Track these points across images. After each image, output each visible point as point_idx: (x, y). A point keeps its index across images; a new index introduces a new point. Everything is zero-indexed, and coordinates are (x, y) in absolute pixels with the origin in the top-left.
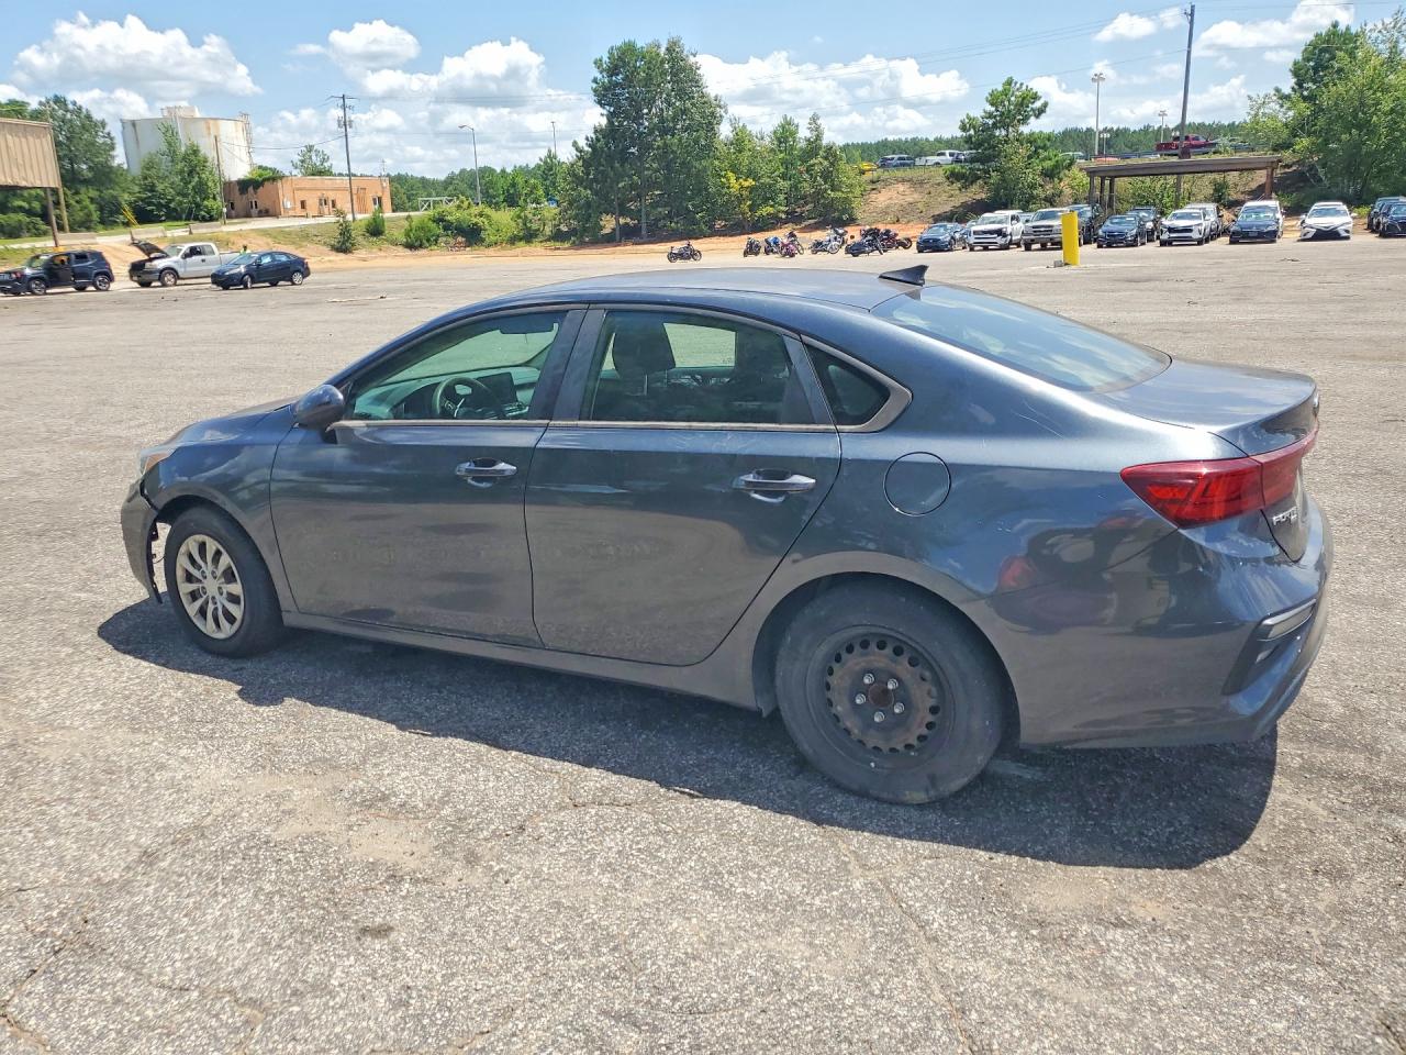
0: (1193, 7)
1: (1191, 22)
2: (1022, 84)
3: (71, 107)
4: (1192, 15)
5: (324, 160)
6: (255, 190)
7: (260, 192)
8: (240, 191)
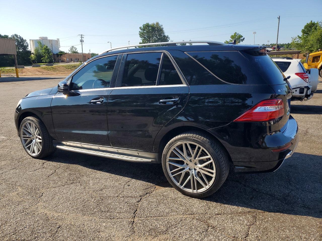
2: (238, 34)
3: (18, 37)
4: (279, 18)
5: (76, 49)
6: (60, 56)
7: (62, 56)
8: (57, 56)
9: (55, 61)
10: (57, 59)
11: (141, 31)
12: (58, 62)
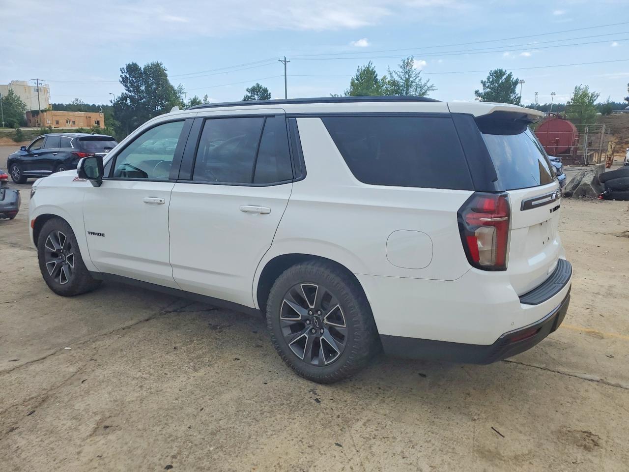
0: (285, 58)
1: (285, 65)
2: (261, 85)
4: (285, 61)
6: (37, 115)
7: (39, 116)
8: (32, 115)
9: (30, 124)
10: (32, 119)
11: (123, 75)
12: (35, 126)
